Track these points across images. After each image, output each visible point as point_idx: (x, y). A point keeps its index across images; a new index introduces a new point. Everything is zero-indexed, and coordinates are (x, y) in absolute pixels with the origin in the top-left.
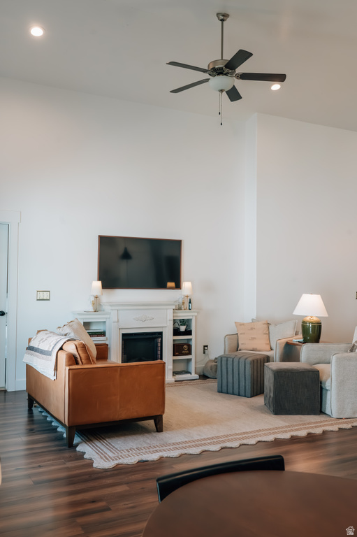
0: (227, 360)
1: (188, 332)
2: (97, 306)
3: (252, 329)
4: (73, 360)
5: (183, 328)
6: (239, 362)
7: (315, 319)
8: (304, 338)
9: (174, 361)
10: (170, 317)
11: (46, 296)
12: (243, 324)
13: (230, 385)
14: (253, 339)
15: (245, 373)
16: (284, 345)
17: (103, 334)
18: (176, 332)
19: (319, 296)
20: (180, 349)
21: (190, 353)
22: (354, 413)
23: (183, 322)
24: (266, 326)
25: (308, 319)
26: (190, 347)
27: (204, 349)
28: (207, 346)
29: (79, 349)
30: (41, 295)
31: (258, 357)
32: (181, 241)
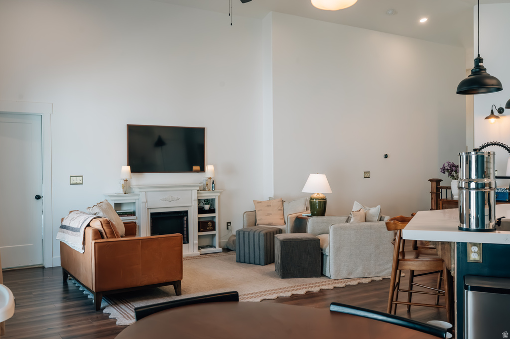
0: (244, 234)
1: (212, 211)
2: (127, 189)
3: (268, 206)
4: (98, 234)
5: (207, 207)
6: (254, 235)
7: (321, 196)
8: (312, 212)
9: (199, 236)
10: (194, 196)
11: (79, 180)
12: (260, 202)
13: (247, 255)
14: (269, 215)
15: (259, 243)
16: (294, 219)
17: (133, 214)
18: (201, 211)
19: (324, 175)
20: (204, 226)
21: (214, 229)
22: (349, 274)
23: (207, 201)
24: (280, 203)
25: (315, 196)
26: (213, 223)
27: (228, 226)
28: (230, 223)
29: (104, 225)
30: (75, 180)
31: (271, 230)
32: (204, 128)
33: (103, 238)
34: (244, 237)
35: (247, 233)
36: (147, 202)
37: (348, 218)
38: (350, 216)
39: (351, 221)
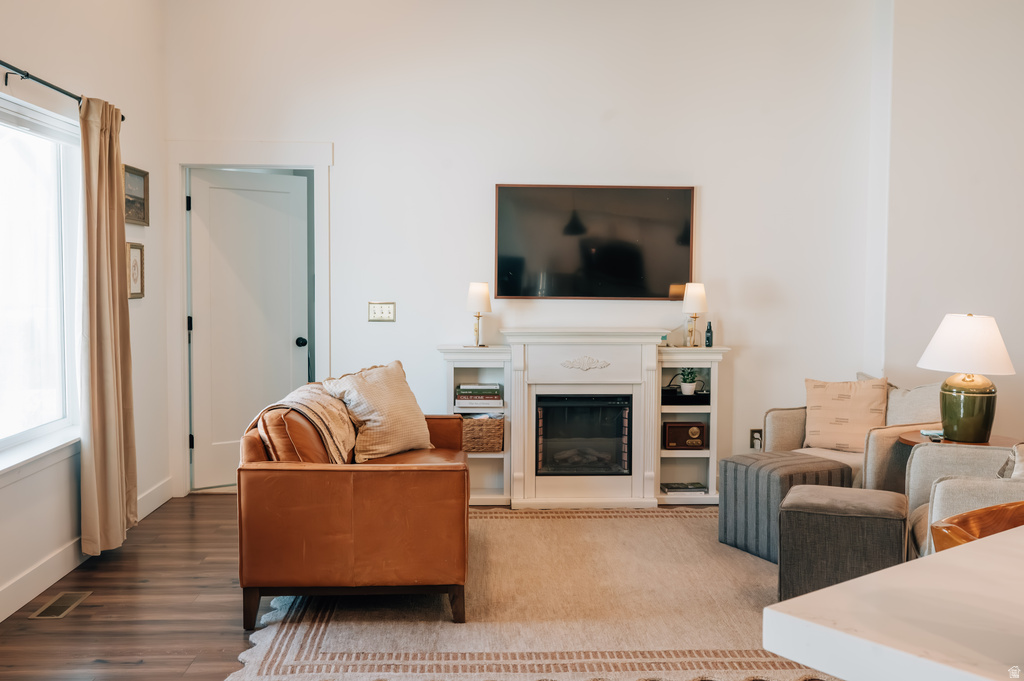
0: (736, 470)
1: (702, 398)
3: (842, 397)
4: (261, 449)
5: (688, 389)
6: (757, 477)
7: (979, 381)
9: (662, 459)
10: (650, 361)
11: (386, 312)
12: (823, 386)
13: (741, 529)
14: (840, 421)
15: (768, 502)
16: (892, 442)
17: (497, 394)
18: (670, 396)
19: (992, 320)
20: (673, 435)
21: (705, 445)
23: (690, 374)
24: (880, 392)
25: (958, 380)
26: (704, 429)
27: (752, 438)
28: (760, 432)
29: (269, 428)
30: (379, 312)
32: (693, 188)
33: (269, 459)
34: (736, 478)
35: (742, 469)
36: (525, 368)
37: (1007, 464)
38: (1012, 457)
39: (1016, 474)
